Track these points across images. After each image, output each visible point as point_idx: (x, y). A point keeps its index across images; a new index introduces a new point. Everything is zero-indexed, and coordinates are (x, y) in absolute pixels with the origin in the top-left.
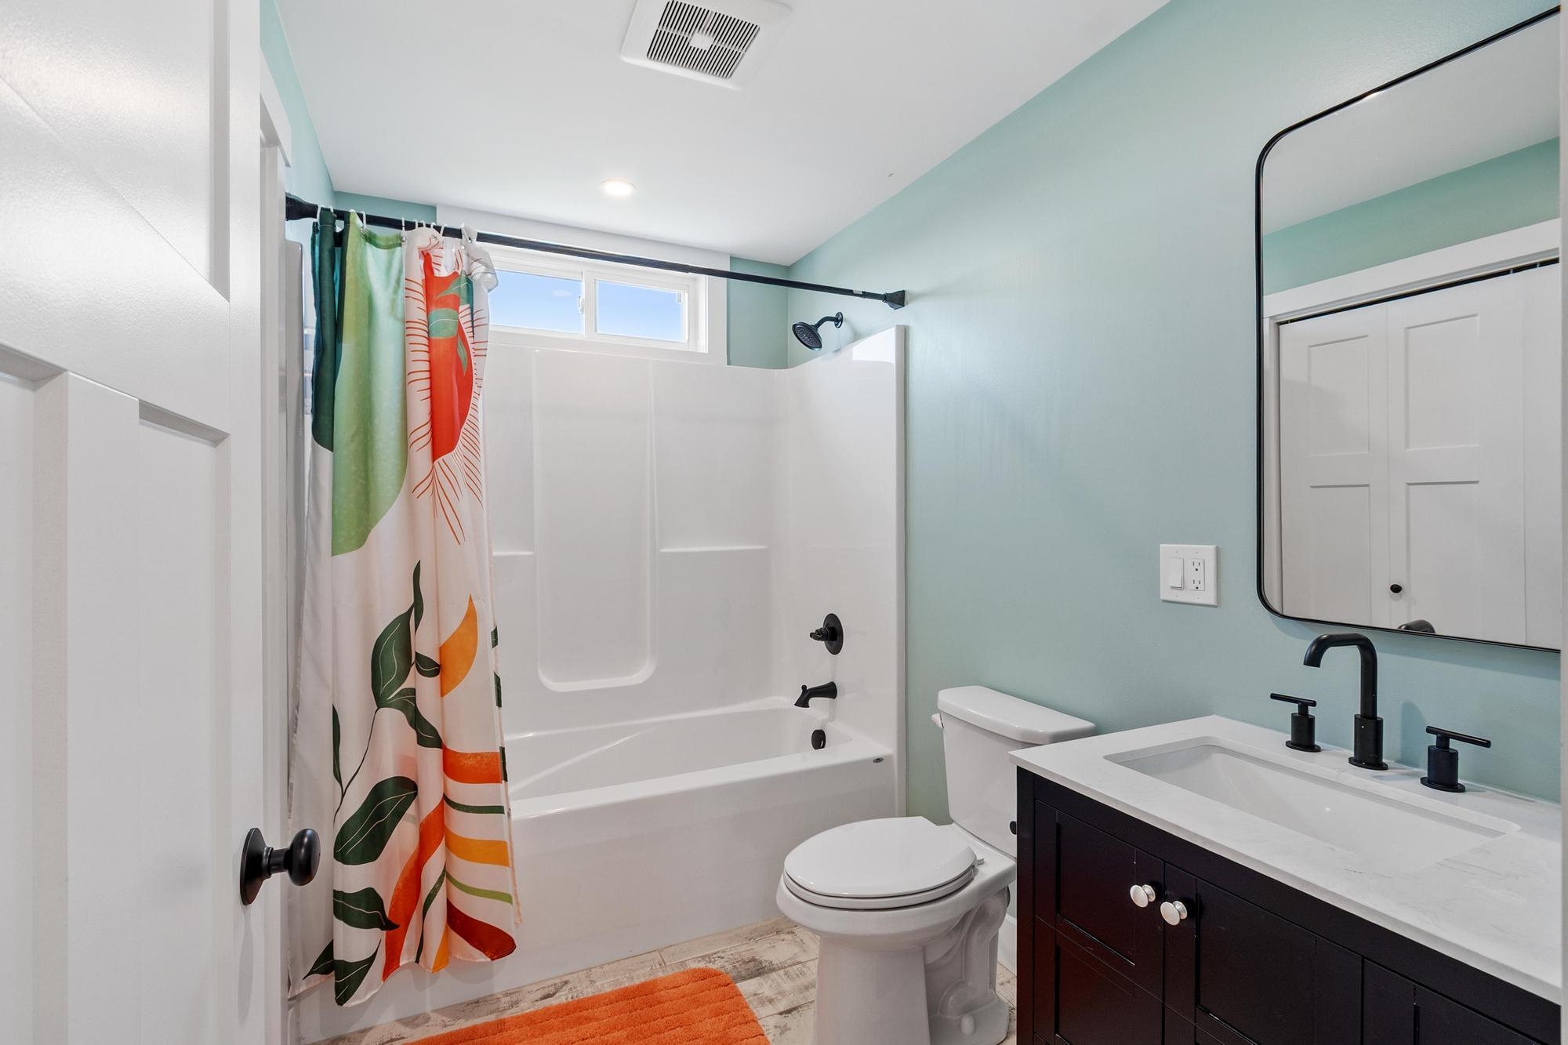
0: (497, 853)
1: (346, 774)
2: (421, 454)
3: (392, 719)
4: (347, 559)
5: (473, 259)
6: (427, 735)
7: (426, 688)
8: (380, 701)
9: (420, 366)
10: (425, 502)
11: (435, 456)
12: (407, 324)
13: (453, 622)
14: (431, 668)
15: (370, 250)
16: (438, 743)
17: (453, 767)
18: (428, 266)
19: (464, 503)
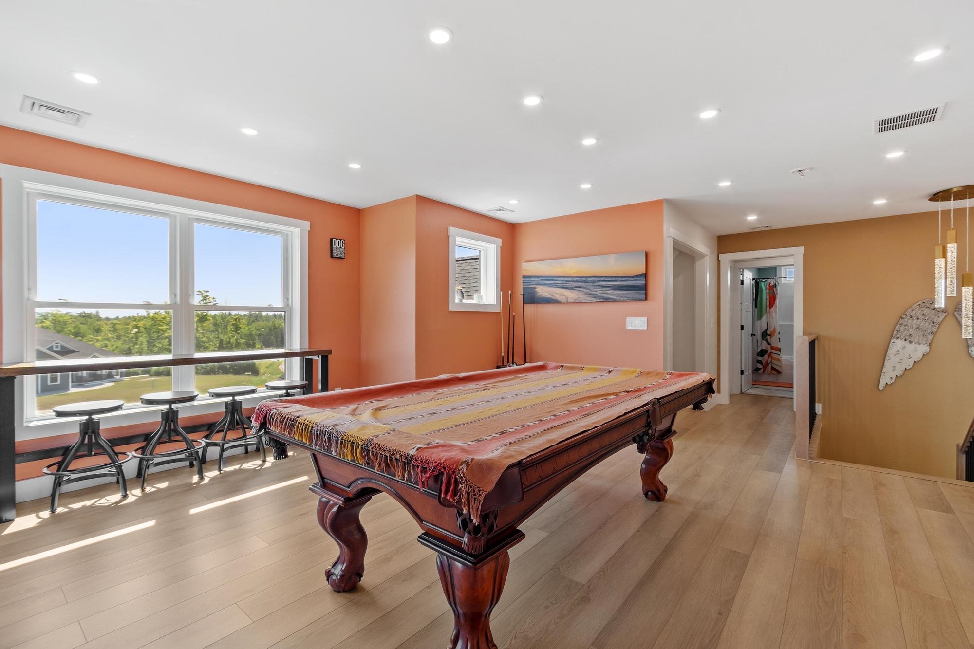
0: (779, 360)
1: (759, 346)
2: (768, 309)
3: (764, 342)
4: (759, 321)
5: (776, 282)
6: (769, 343)
7: (768, 338)
8: (763, 339)
9: (768, 298)
10: (768, 314)
11: (770, 309)
12: (766, 293)
13: (772, 329)
14: (770, 335)
15: (762, 283)
16: (770, 345)
17: (772, 348)
18: (769, 284)
19: (774, 314)
